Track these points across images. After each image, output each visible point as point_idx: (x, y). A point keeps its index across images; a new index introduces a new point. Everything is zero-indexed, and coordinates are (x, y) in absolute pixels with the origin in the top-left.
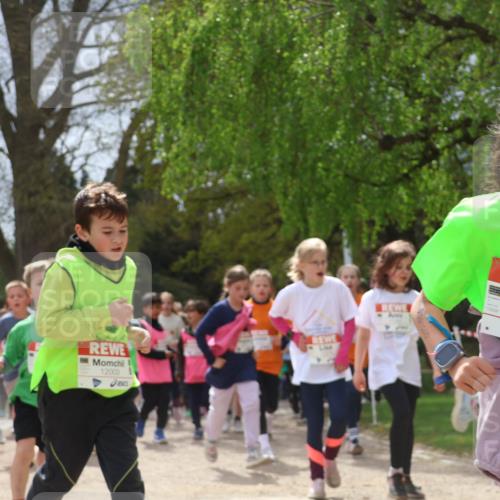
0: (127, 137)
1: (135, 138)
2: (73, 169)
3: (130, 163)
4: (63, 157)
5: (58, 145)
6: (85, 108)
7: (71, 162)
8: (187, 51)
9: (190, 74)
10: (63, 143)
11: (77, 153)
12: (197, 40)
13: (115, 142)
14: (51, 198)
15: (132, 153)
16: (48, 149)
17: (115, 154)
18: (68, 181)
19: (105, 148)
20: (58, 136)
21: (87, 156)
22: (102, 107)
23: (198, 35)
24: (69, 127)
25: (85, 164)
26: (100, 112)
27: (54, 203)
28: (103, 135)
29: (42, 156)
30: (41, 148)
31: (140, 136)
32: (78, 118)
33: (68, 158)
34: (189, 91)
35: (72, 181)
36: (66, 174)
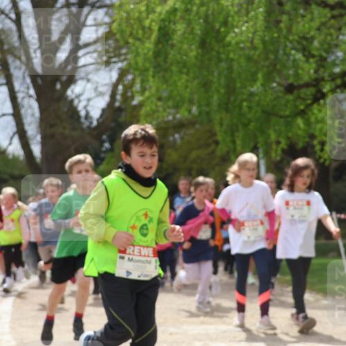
0: (115, 86)
2: (79, 109)
3: (117, 104)
4: (72, 101)
5: (69, 92)
7: (78, 104)
8: (155, 27)
9: (158, 42)
10: (72, 91)
11: (82, 98)
12: (163, 20)
13: (107, 90)
14: (65, 128)
15: (118, 97)
16: (62, 96)
18: (76, 117)
19: (101, 94)
20: (69, 86)
21: (89, 100)
22: (98, 66)
23: (162, 16)
24: (76, 80)
25: (88, 105)
26: (98, 70)
27: (67, 132)
28: (99, 85)
29: (59, 100)
30: (58, 95)
31: (124, 86)
32: (82, 75)
33: (76, 102)
34: (157, 54)
35: (79, 117)
36: (74, 113)
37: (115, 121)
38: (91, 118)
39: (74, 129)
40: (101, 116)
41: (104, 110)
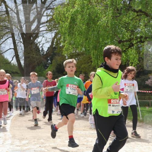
0: (53, 39)
1: (55, 40)
2: (40, 47)
3: (54, 46)
4: (37, 44)
5: (36, 41)
6: (43, 32)
7: (39, 45)
8: (70, 17)
9: (70, 23)
10: (37, 40)
11: (40, 43)
14: (33, 55)
15: (54, 43)
16: (33, 42)
17: (50, 44)
18: (38, 50)
19: (48, 42)
21: (43, 44)
22: (47, 31)
23: (73, 13)
24: (39, 36)
26: (47, 33)
28: (47, 38)
29: (32, 44)
30: (31, 42)
31: (57, 39)
32: (41, 34)
33: (38, 44)
34: (70, 27)
35: (39, 50)
36: (38, 48)
37: (53, 52)
38: (44, 51)
39: (37, 55)
40: (48, 50)
41: (49, 48)
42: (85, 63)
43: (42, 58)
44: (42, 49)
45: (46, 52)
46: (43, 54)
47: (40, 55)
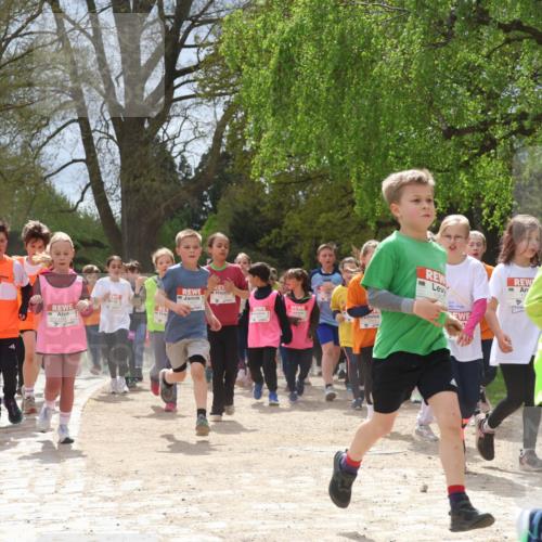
0: (220, 126)
1: (227, 128)
2: (174, 155)
3: (223, 149)
4: (165, 143)
5: (160, 133)
6: (184, 101)
7: (172, 148)
8: (276, 50)
9: (278, 69)
10: (165, 132)
11: (177, 141)
12: (285, 40)
13: (210, 131)
14: (153, 180)
15: (224, 141)
16: (151, 139)
17: (209, 141)
18: (169, 166)
19: (203, 136)
20: (161, 126)
21: (186, 143)
22: (199, 100)
23: (285, 35)
24: (170, 118)
25: (184, 150)
26: (198, 104)
27: (156, 184)
28: (200, 124)
29: (146, 143)
30: (145, 135)
31: (232, 126)
32: (178, 110)
33: (170, 146)
35: (173, 165)
36: (167, 159)
37: (220, 171)
38: (188, 167)
39: (165, 182)
40: (201, 165)
41: (204, 157)
42: (330, 210)
43: (184, 194)
44: (184, 160)
45: (196, 170)
46: (185, 179)
47: (176, 181)
